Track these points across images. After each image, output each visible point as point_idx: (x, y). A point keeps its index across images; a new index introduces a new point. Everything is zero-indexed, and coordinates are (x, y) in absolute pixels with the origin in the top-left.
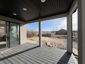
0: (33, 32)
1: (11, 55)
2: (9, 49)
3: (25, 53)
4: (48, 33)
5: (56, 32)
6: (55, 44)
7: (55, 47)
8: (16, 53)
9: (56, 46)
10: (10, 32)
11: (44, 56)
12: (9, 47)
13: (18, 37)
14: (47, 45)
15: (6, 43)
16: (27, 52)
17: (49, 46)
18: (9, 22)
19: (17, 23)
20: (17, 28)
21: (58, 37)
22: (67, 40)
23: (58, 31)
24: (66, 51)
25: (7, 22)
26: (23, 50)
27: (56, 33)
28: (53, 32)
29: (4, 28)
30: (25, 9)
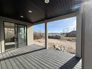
0: (40, 34)
1: (18, 54)
2: (18, 49)
3: (30, 53)
4: (57, 35)
5: (66, 33)
6: (64, 47)
7: (64, 51)
8: (23, 53)
9: (66, 50)
10: (18, 33)
11: (49, 59)
12: (18, 47)
13: (26, 38)
14: (55, 48)
15: (15, 44)
16: (33, 53)
17: (57, 49)
18: (18, 24)
19: (24, 25)
20: (24, 29)
21: (69, 40)
22: (76, 43)
23: (69, 33)
24: (74, 55)
25: (15, 24)
26: (29, 51)
27: (67, 35)
28: (63, 34)
29: (13, 29)
30: (30, 12)
